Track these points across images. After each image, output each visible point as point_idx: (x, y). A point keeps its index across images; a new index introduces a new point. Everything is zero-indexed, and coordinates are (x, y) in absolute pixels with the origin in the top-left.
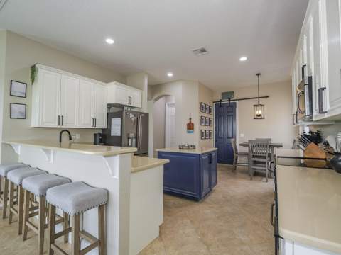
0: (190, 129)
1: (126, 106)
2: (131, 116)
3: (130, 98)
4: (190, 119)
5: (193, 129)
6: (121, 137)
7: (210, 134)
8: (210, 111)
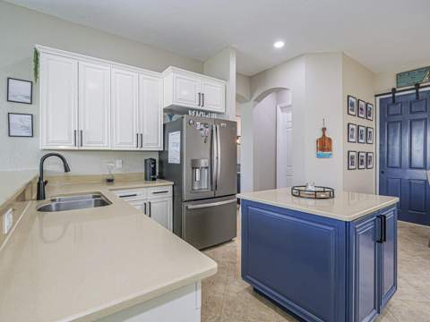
0: (323, 150)
1: (192, 110)
2: (199, 126)
3: (201, 95)
4: (324, 129)
5: (329, 150)
6: (180, 166)
7: (369, 160)
8: (368, 114)
